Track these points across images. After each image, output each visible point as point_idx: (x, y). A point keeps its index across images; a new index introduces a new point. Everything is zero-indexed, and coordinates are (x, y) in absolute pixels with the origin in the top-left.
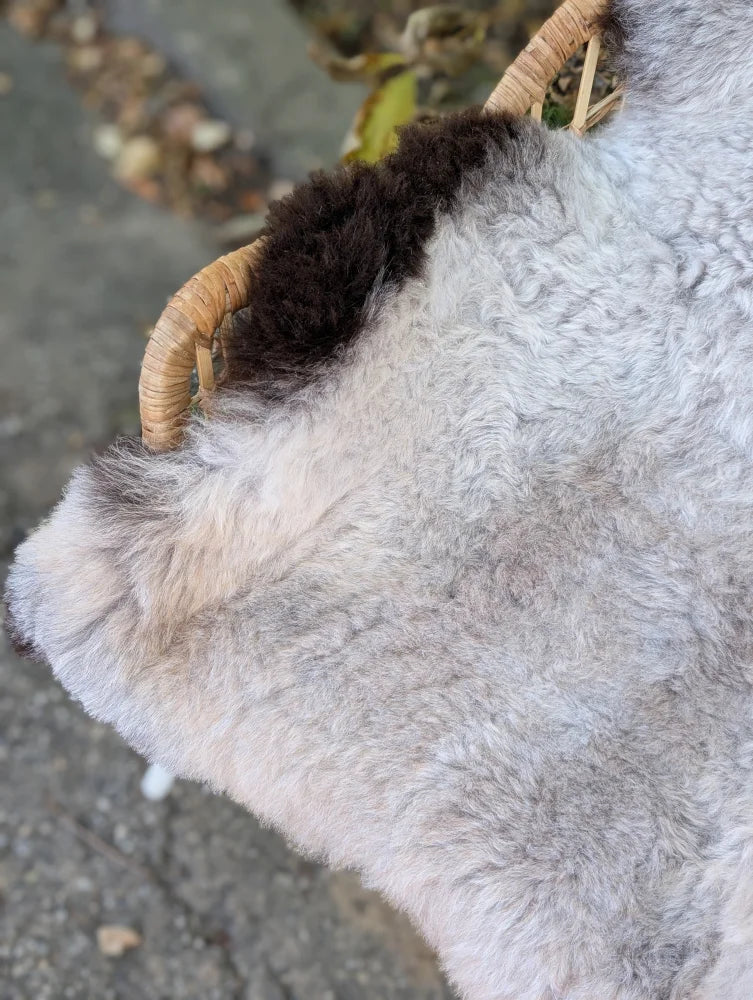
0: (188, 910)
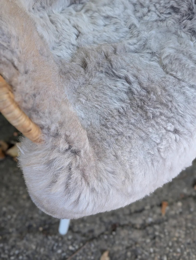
0: (103, 234)
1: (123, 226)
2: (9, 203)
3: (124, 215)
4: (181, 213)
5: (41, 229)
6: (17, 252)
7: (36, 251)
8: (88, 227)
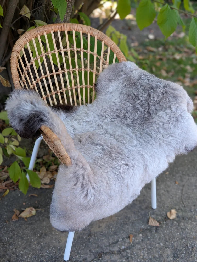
0: (93, 260)
3: (106, 246)
4: (142, 241)
8: (83, 257)
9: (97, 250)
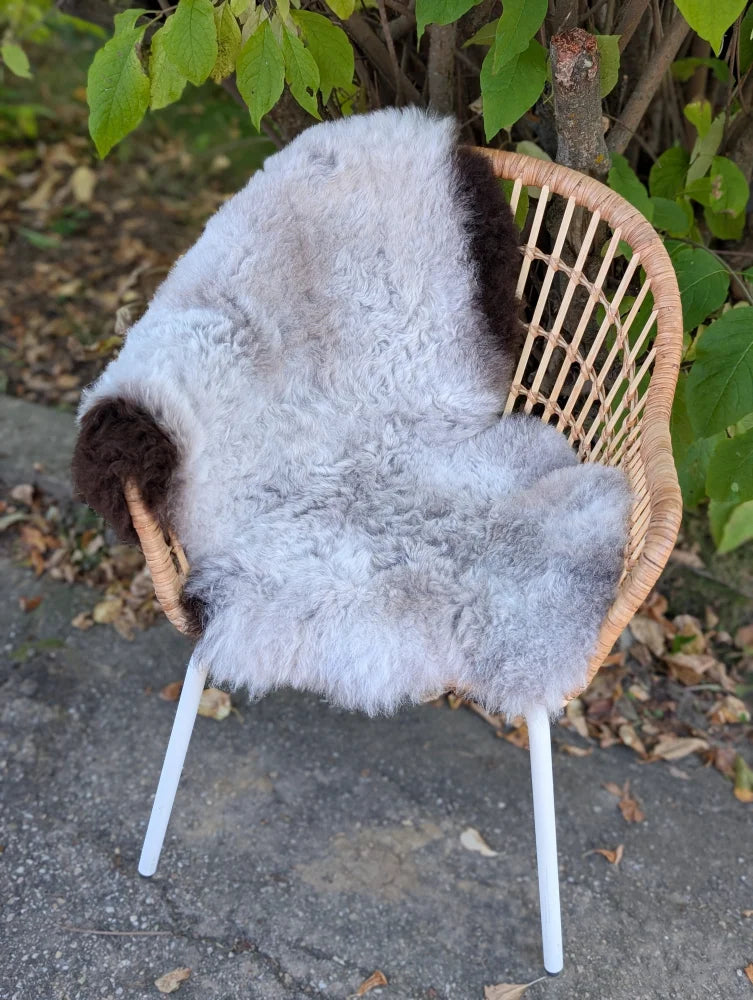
1: (259, 956)
2: (110, 775)
3: (281, 938)
5: (117, 851)
6: (45, 858)
7: (75, 878)
8: (197, 909)
9: (251, 926)
